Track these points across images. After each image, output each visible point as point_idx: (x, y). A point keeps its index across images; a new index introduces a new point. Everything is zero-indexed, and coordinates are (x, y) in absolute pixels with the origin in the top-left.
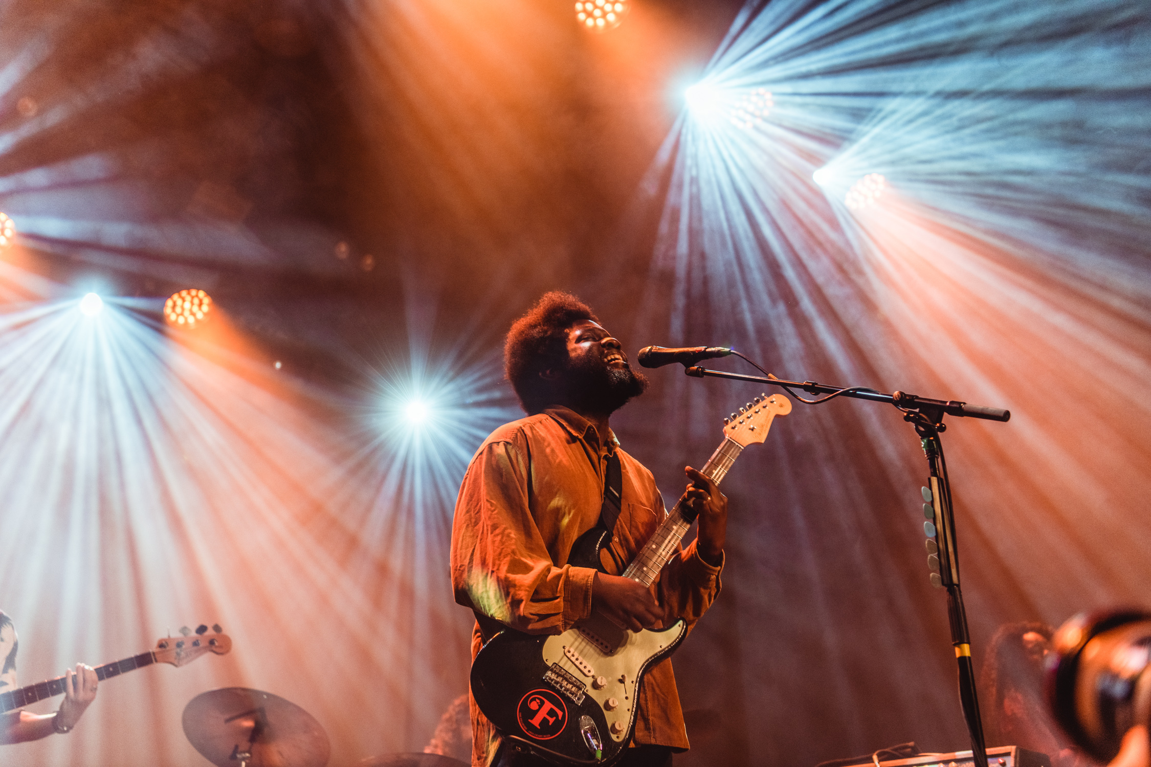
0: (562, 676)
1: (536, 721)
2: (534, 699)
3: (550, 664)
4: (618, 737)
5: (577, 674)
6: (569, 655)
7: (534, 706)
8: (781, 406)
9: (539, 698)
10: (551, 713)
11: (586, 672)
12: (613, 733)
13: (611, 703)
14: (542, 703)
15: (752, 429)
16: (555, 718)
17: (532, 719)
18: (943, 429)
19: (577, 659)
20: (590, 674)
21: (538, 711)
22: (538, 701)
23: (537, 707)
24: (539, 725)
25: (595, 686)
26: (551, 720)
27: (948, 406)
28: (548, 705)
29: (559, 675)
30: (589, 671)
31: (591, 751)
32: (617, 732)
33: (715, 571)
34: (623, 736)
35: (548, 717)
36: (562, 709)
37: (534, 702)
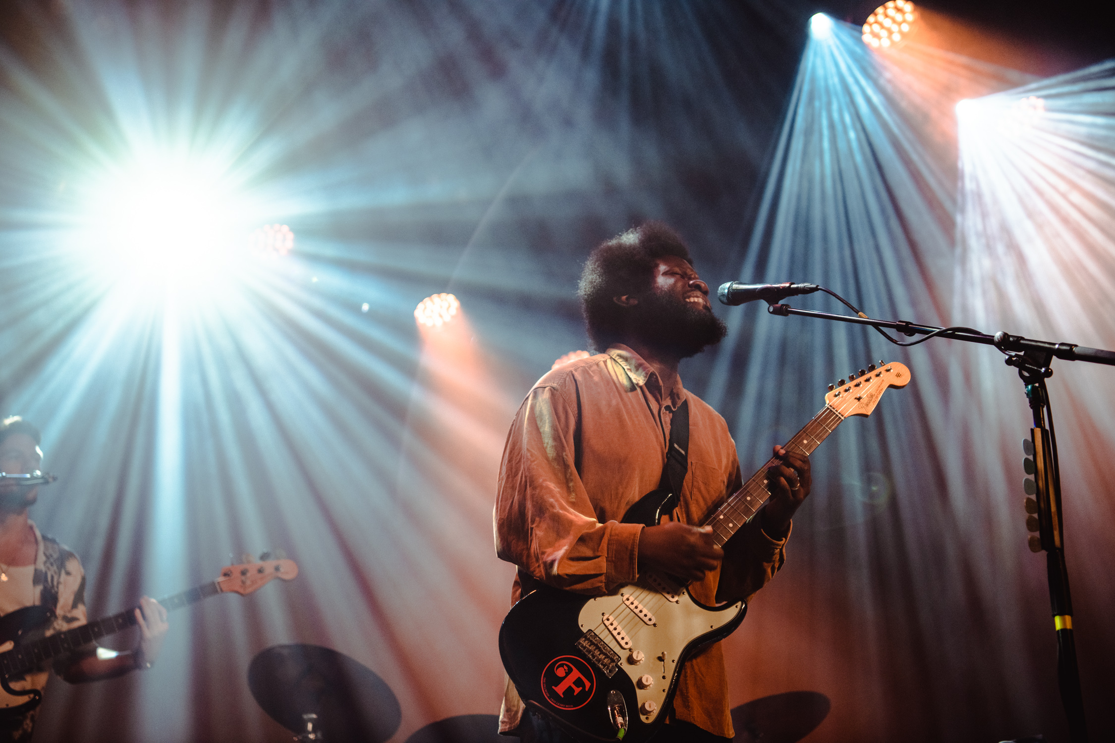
0: (596, 644)
1: (560, 689)
2: (562, 665)
3: (584, 630)
4: (647, 718)
5: (613, 645)
6: (607, 623)
7: (560, 672)
8: (898, 375)
9: (567, 665)
10: (579, 682)
11: (623, 644)
12: (644, 714)
13: (645, 681)
14: (570, 671)
15: (859, 399)
16: (581, 688)
17: (556, 686)
18: (1049, 374)
19: (615, 629)
20: (626, 647)
21: (564, 678)
22: (566, 668)
23: (564, 675)
24: (563, 694)
25: (631, 661)
26: (577, 690)
27: (1058, 349)
28: (576, 674)
29: (592, 643)
30: (627, 643)
31: (615, 729)
32: (646, 713)
33: (778, 545)
34: (652, 718)
35: (574, 687)
36: (590, 680)
37: (561, 669)
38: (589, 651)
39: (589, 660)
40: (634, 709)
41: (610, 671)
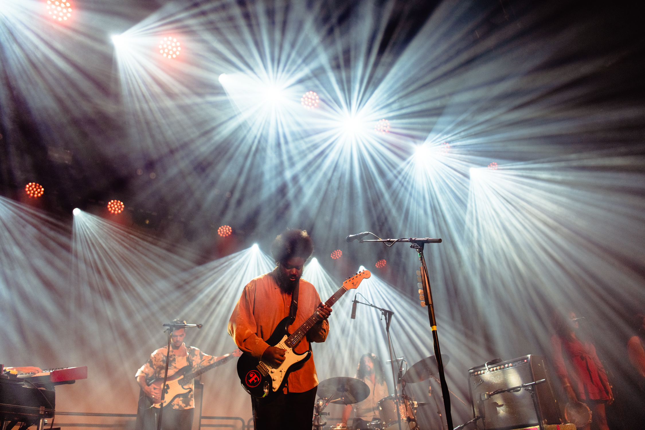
1: (250, 381)
2: (252, 373)
7: (251, 375)
9: (253, 373)
10: (256, 379)
13: (275, 378)
16: (256, 381)
21: (252, 377)
22: (253, 374)
26: (255, 381)
28: (256, 376)
31: (264, 393)
32: (274, 389)
34: (276, 390)
35: (255, 380)
36: (260, 378)
37: (252, 374)
38: (260, 369)
39: (260, 371)
40: (271, 388)
41: (265, 375)
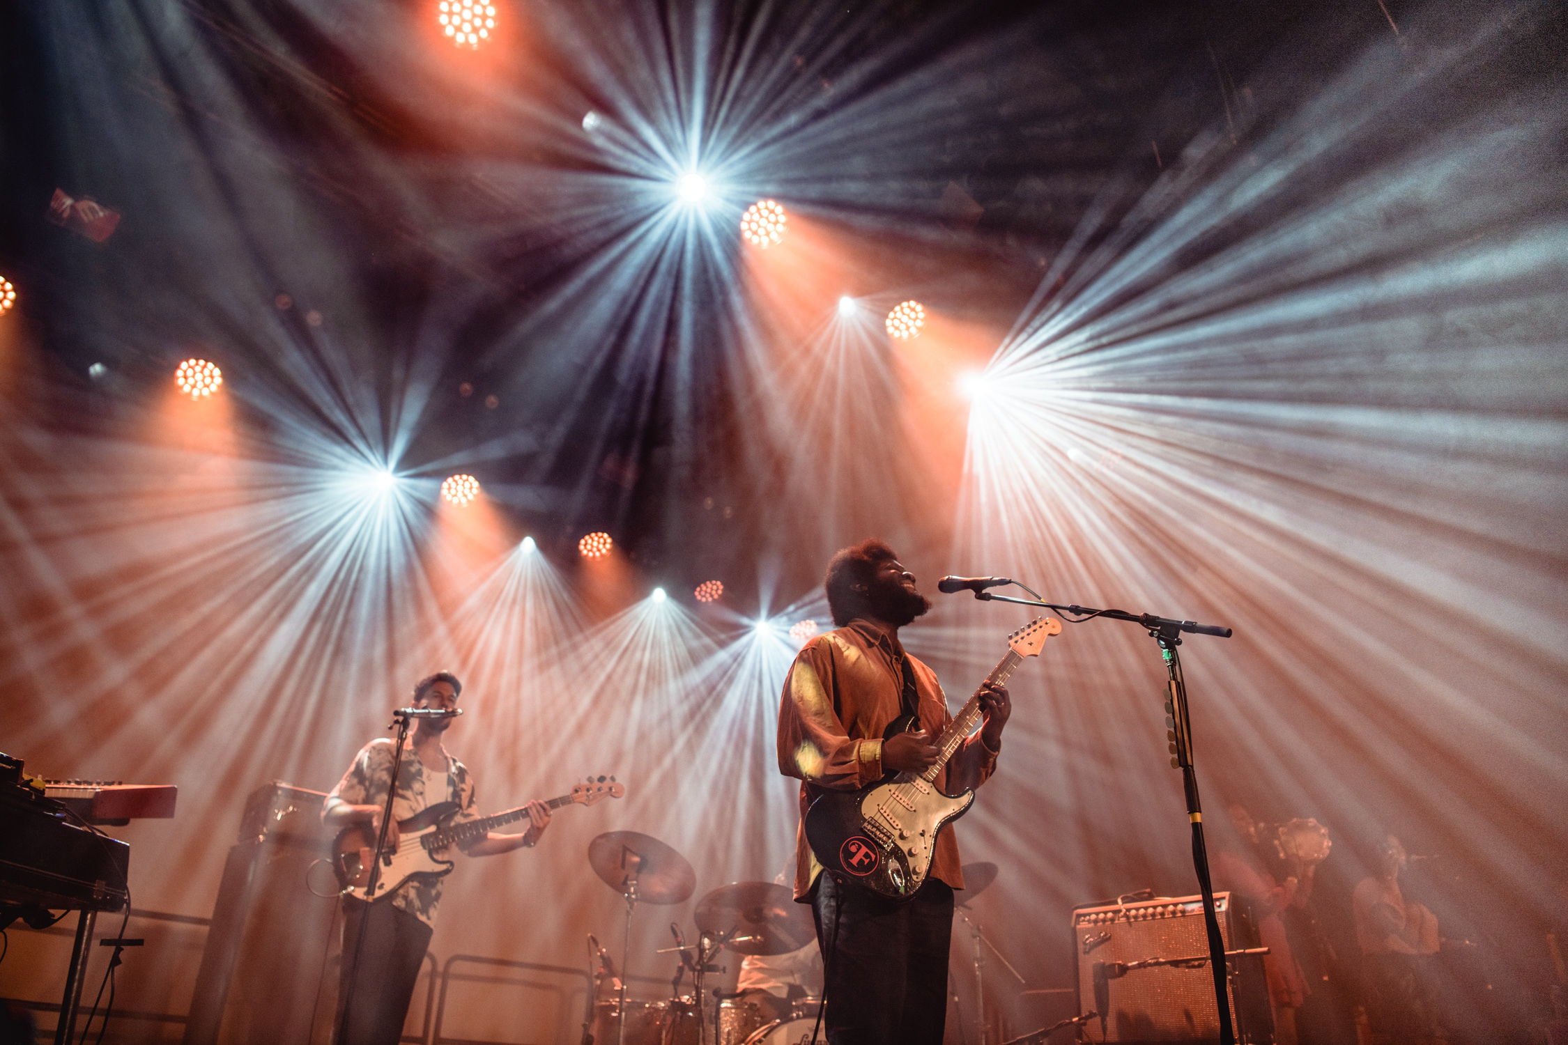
0: (877, 827)
1: (855, 861)
2: (854, 844)
3: (867, 817)
4: (917, 878)
5: (888, 827)
6: (882, 811)
7: (853, 849)
8: (1054, 627)
9: (857, 844)
10: (867, 856)
11: (895, 826)
12: (914, 874)
13: (913, 851)
14: (859, 848)
15: (1031, 644)
16: (869, 860)
17: (851, 858)
18: (1179, 643)
19: (888, 815)
20: (897, 827)
21: (856, 853)
22: (857, 845)
23: (856, 850)
24: (857, 864)
25: (902, 837)
26: (867, 861)
27: (1183, 625)
28: (864, 850)
29: (874, 826)
30: (897, 825)
32: (915, 872)
33: (993, 755)
34: (921, 877)
35: (864, 859)
36: (875, 853)
37: (853, 846)
38: (872, 832)
39: (872, 839)
40: (907, 873)
41: (888, 846)
